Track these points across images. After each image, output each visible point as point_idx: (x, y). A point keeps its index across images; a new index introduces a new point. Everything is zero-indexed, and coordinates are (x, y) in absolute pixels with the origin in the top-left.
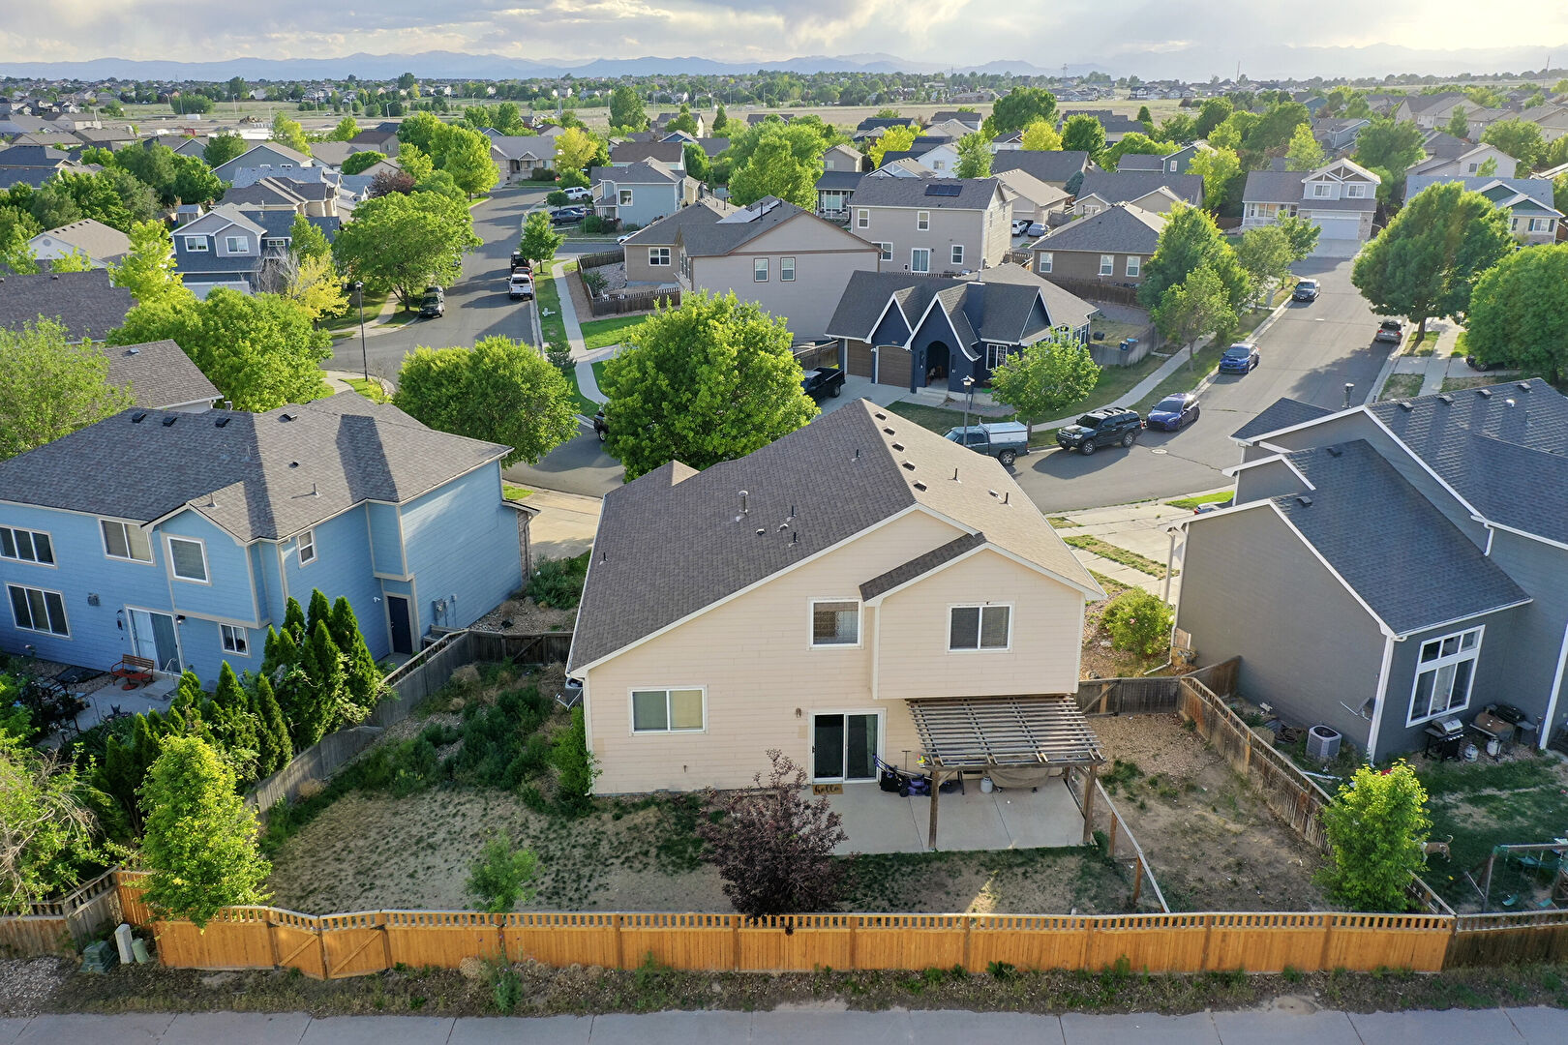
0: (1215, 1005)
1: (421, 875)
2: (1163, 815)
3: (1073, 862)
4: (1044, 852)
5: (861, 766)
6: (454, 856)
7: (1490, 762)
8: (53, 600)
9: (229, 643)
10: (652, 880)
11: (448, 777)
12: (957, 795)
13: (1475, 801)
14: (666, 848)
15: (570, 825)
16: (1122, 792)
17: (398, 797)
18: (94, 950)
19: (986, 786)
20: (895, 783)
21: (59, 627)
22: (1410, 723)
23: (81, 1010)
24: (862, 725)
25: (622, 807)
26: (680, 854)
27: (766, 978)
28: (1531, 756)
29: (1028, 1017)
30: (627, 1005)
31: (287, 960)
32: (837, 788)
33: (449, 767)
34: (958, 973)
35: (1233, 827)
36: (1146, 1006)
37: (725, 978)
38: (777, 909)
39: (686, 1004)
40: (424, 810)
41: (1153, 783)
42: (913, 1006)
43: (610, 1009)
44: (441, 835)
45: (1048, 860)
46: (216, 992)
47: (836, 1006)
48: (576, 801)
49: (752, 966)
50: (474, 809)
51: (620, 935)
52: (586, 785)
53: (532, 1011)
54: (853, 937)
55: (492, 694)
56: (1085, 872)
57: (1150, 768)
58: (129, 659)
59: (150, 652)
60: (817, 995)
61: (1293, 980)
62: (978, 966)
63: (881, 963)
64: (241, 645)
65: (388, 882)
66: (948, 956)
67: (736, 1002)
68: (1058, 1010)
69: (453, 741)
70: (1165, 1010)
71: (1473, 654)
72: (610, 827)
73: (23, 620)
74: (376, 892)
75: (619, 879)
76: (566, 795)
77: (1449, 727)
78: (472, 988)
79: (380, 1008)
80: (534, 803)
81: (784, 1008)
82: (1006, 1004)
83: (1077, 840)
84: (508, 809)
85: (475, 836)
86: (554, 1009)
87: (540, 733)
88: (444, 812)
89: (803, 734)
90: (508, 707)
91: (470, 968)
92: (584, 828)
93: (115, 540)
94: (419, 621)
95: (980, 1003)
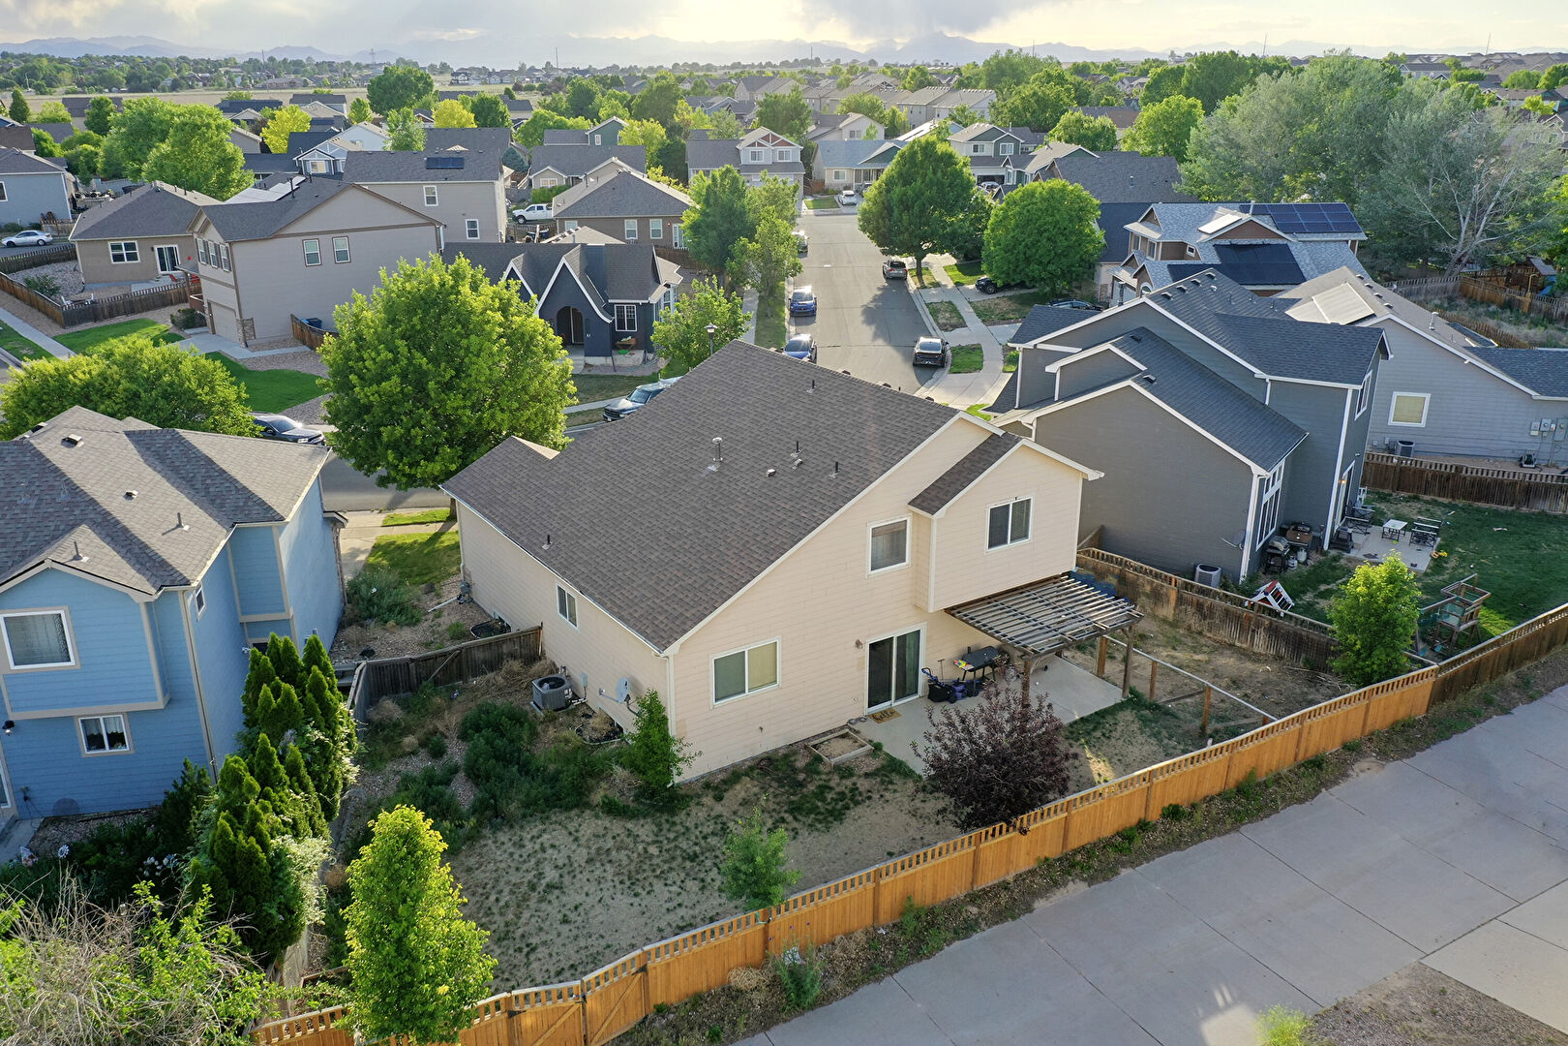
0: (1325, 785)
1: (572, 916)
4: (1101, 714)
5: (908, 683)
9: (94, 741)
10: (817, 844)
11: (491, 816)
14: (798, 809)
15: (676, 819)
20: (944, 692)
24: (909, 643)
25: (718, 785)
26: (814, 810)
27: (1005, 886)
29: (1219, 840)
30: (915, 955)
32: (887, 713)
33: (483, 806)
34: (1143, 826)
35: (1198, 657)
36: (1288, 802)
37: (973, 898)
39: (960, 934)
42: (1133, 864)
43: (902, 963)
44: (550, 873)
45: (1110, 719)
47: (1074, 888)
48: (665, 796)
50: (555, 836)
51: (877, 890)
54: (1068, 820)
55: (444, 723)
56: (1144, 720)
60: (1056, 884)
61: (1352, 750)
62: (1153, 815)
63: (1085, 839)
64: (116, 739)
65: (544, 937)
66: (1134, 814)
67: (1001, 915)
68: (1234, 827)
69: (449, 780)
72: (720, 809)
74: (542, 952)
80: (612, 809)
81: (1039, 904)
82: (1198, 836)
83: (1116, 697)
84: (592, 825)
85: (590, 861)
86: (853, 984)
87: (547, 740)
88: (525, 852)
90: (476, 732)
91: (743, 979)
92: (696, 820)
95: (1176, 844)
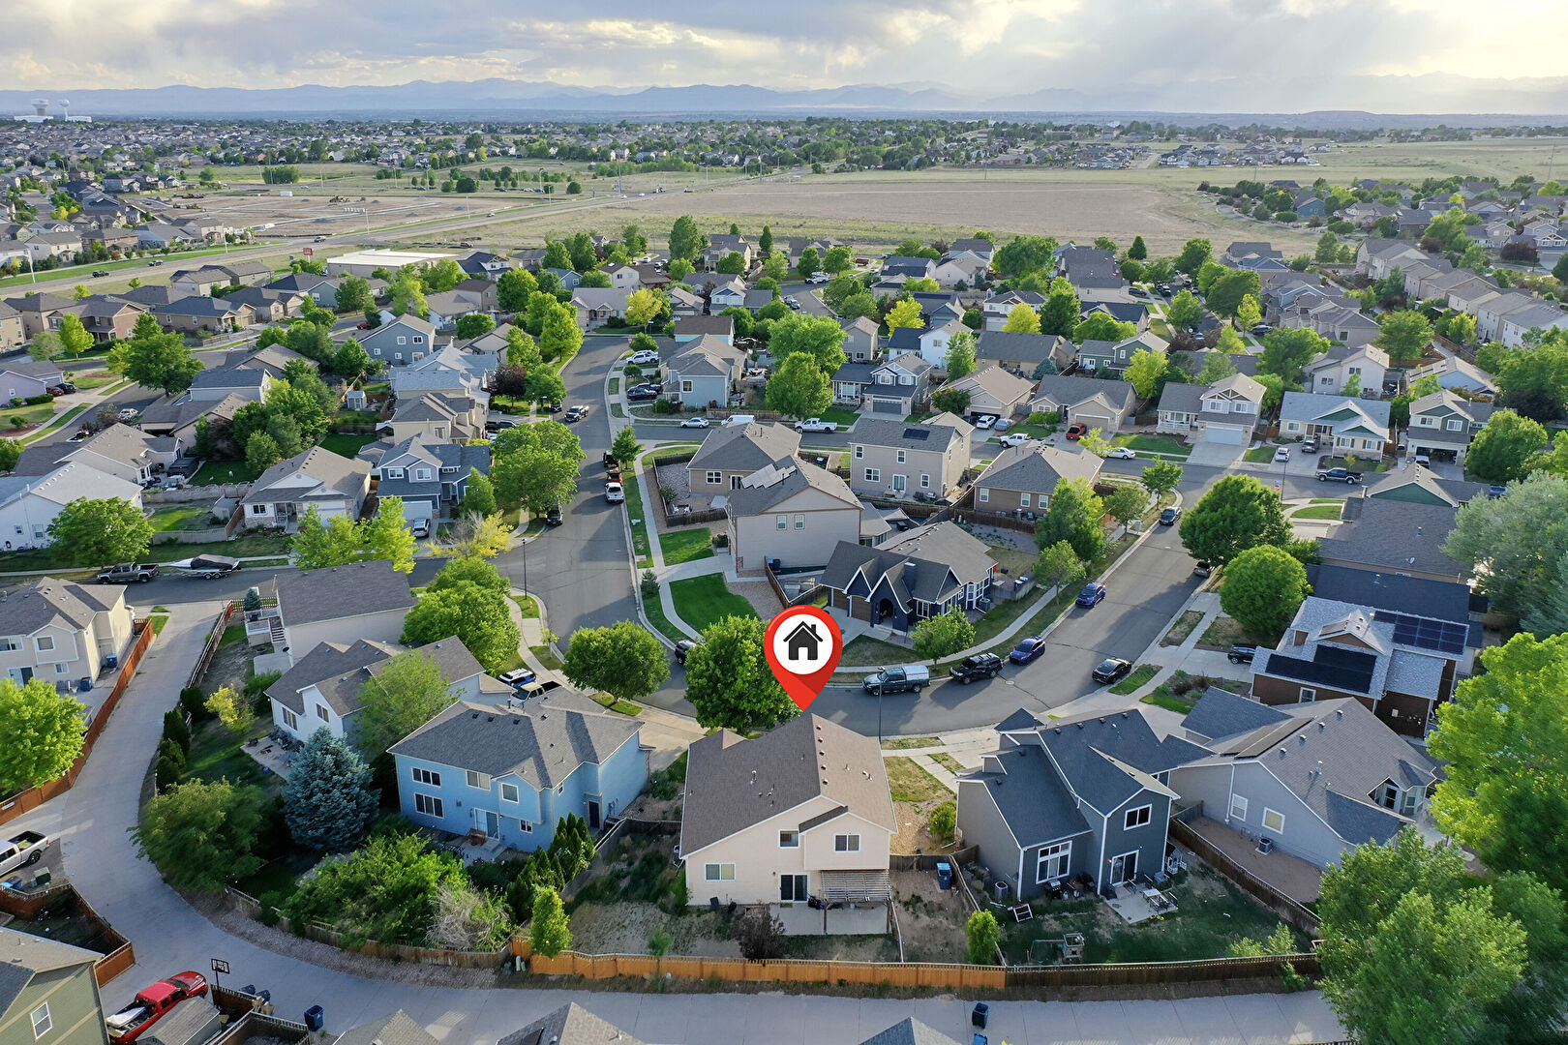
0: (917, 997)
1: (622, 939)
2: (925, 920)
3: (880, 941)
4: (870, 936)
5: (800, 896)
6: (634, 931)
7: (1075, 901)
8: (438, 803)
9: (523, 827)
10: (713, 944)
11: (626, 896)
12: (839, 910)
13: (1055, 919)
14: (719, 930)
15: (679, 918)
16: (911, 909)
17: (607, 904)
18: (508, 965)
19: (852, 906)
20: (815, 904)
21: (439, 812)
22: (1038, 882)
23: (508, 987)
24: (801, 880)
25: (700, 911)
26: (724, 934)
27: (755, 983)
28: (1093, 898)
29: (849, 999)
30: (705, 991)
31: (579, 971)
32: (790, 905)
33: (626, 891)
34: (826, 983)
35: (952, 927)
36: (892, 997)
37: (739, 982)
38: (759, 958)
39: (725, 991)
40: (618, 910)
41: (925, 905)
42: (808, 994)
43: (698, 992)
44: (627, 922)
45: (869, 940)
46: (554, 982)
47: (780, 993)
48: (681, 909)
49: (750, 978)
50: (639, 910)
51: (702, 966)
52: (686, 902)
53: (670, 992)
54: (787, 969)
55: (640, 853)
56: (884, 945)
57: (926, 899)
58: (473, 830)
59: (484, 828)
60: (774, 989)
61: (949, 989)
62: (834, 981)
63: (798, 979)
64: (529, 829)
65: (609, 942)
66: (823, 977)
67: (743, 991)
68: (860, 997)
69: (624, 877)
70: (899, 998)
71: (1068, 852)
72: (696, 920)
73: (420, 808)
74: (606, 946)
75: (700, 943)
76: (677, 906)
77: (1053, 885)
78: (647, 983)
79: (615, 990)
80: (664, 909)
81: (761, 993)
82: (841, 995)
83: (884, 931)
84: (652, 911)
85: (642, 922)
86: (678, 992)
87: (664, 874)
88: (627, 912)
89: (777, 880)
90: (648, 861)
91: (647, 976)
92: (685, 921)
93: (472, 780)
94: (603, 812)
95: (832, 994)
